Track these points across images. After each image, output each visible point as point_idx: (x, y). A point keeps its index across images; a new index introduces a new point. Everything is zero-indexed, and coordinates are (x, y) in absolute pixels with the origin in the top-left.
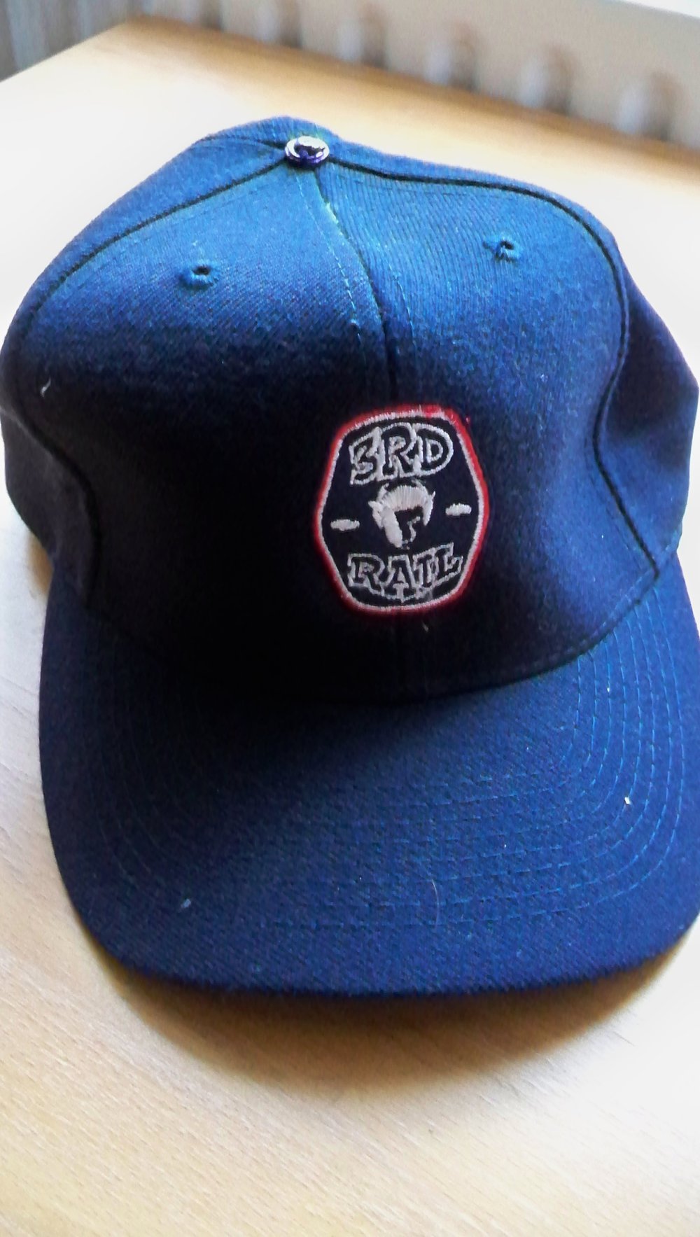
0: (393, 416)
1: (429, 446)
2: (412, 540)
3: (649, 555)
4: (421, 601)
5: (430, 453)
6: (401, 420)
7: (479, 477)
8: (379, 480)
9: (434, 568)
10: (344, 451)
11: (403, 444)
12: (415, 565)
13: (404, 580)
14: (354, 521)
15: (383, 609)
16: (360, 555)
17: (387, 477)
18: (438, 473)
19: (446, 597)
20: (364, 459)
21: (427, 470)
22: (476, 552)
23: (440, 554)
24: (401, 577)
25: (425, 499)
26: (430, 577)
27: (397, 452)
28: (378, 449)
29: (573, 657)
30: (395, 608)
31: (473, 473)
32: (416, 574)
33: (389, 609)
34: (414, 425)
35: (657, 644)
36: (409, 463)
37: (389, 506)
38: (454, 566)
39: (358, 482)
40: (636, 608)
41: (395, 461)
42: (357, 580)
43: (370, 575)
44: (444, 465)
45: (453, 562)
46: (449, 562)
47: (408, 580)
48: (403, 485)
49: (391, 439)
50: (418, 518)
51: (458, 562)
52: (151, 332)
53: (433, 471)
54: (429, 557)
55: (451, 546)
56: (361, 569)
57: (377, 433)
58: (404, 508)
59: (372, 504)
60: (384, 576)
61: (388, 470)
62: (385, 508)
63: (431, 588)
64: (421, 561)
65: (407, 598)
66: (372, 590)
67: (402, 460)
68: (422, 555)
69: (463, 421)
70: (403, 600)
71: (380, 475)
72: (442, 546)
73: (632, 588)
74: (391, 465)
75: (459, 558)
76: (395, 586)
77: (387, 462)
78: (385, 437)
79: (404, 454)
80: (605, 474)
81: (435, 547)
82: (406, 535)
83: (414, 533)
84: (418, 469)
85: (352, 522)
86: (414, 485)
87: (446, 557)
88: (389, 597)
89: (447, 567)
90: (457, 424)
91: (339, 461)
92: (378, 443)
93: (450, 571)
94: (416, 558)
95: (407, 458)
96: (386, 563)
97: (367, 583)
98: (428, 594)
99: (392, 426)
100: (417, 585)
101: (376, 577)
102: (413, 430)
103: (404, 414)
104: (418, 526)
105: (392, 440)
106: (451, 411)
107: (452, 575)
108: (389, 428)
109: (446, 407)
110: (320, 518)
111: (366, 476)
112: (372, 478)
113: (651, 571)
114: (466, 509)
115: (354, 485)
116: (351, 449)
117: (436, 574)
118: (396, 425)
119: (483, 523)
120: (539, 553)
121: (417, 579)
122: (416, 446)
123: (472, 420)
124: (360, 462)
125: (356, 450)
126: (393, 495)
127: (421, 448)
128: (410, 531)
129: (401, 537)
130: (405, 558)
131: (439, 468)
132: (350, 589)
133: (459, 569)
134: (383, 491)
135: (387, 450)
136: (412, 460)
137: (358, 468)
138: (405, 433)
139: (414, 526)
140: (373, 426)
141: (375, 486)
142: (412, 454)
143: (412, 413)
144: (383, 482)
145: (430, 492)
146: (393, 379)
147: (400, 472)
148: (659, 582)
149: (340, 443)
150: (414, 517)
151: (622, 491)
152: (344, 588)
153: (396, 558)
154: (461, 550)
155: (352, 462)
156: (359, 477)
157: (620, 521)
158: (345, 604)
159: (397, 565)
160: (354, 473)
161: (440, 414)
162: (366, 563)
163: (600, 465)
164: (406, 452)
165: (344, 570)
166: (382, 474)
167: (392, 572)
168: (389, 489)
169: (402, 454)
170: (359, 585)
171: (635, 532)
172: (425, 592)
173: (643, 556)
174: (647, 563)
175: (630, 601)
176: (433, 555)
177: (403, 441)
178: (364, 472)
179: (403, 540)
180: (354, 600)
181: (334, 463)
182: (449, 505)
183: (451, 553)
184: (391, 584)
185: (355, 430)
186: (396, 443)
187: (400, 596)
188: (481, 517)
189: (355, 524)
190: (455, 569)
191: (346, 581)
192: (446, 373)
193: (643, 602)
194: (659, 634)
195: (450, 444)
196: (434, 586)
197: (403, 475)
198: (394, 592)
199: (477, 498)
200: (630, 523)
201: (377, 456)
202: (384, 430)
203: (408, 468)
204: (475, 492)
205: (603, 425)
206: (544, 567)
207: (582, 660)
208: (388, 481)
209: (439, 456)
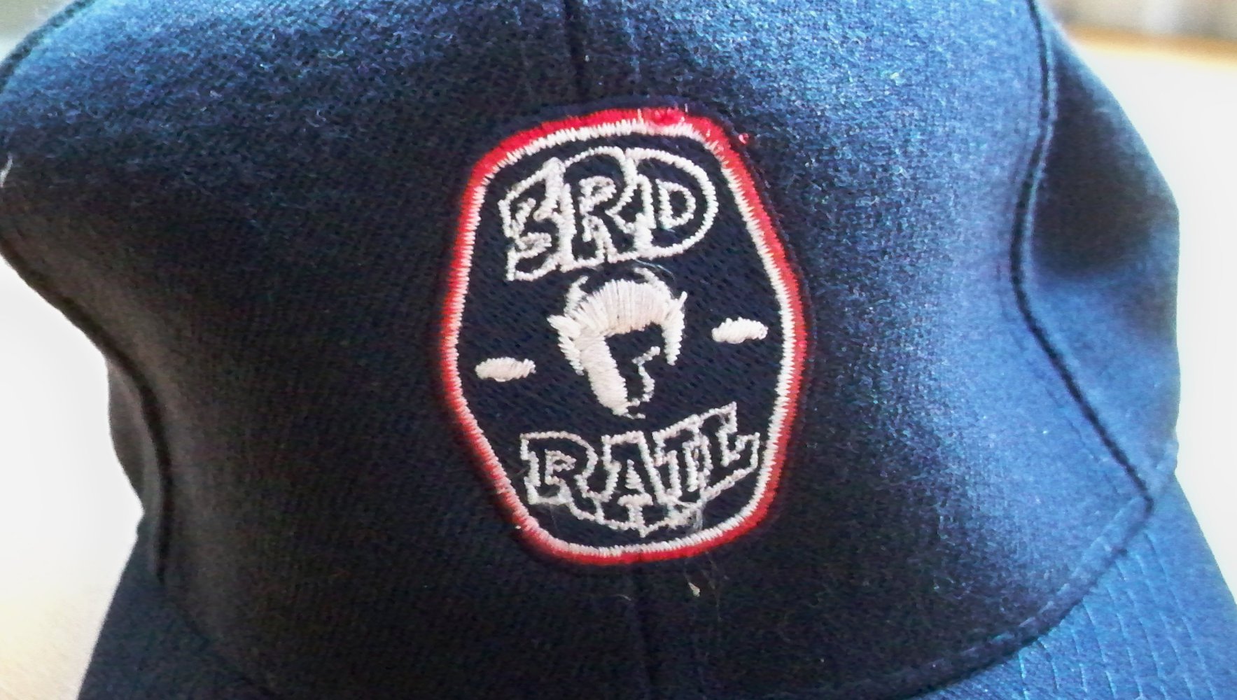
0: (585, 133)
1: (665, 198)
2: (647, 398)
3: (1131, 471)
4: (682, 532)
5: (667, 207)
6: (602, 141)
7: (776, 260)
8: (565, 269)
9: (701, 459)
10: (490, 213)
11: (608, 191)
12: (659, 453)
13: (640, 488)
14: (522, 360)
15: (604, 552)
16: (544, 435)
17: (582, 263)
18: (688, 252)
19: (731, 523)
20: (531, 226)
21: (663, 246)
22: (785, 422)
23: (711, 428)
24: (634, 480)
25: (665, 306)
26: (696, 480)
27: (599, 210)
28: (558, 203)
29: (1009, 651)
30: (631, 549)
31: (763, 251)
32: (664, 471)
33: (617, 551)
34: (629, 150)
35: (1168, 627)
36: (626, 231)
37: (593, 326)
38: (741, 453)
39: (523, 276)
40: (1119, 563)
41: (596, 228)
42: (545, 490)
43: (568, 477)
44: (700, 235)
45: (741, 444)
46: (732, 447)
47: (650, 489)
48: (617, 278)
49: (583, 182)
50: (655, 350)
51: (749, 444)
52: (158, 42)
53: (677, 249)
54: (686, 435)
55: (731, 409)
56: (550, 468)
57: (553, 171)
58: (623, 329)
59: (555, 321)
60: (598, 481)
61: (583, 248)
62: (584, 330)
63: (700, 503)
64: (672, 444)
65: (654, 527)
66: (576, 511)
67: (610, 223)
68: (672, 431)
69: (735, 146)
70: (644, 532)
71: (566, 260)
72: (712, 412)
73: (1109, 526)
74: (587, 237)
75: (750, 437)
76: (623, 500)
77: (580, 229)
78: (572, 177)
79: (612, 212)
80: (1038, 333)
81: (699, 413)
82: (634, 387)
83: (649, 383)
84: (645, 246)
85: (519, 363)
86: (640, 279)
87: (723, 435)
88: (614, 525)
89: (728, 457)
90: (721, 149)
91: (479, 232)
92: (558, 191)
93: (736, 465)
94: (660, 436)
95: (620, 221)
96: (600, 453)
97: (564, 496)
98: (692, 518)
99: (584, 155)
100: (669, 498)
101: (582, 481)
102: (629, 160)
103: (607, 129)
104: (658, 367)
105: (587, 184)
106: (706, 122)
107: (740, 473)
108: (578, 158)
109: (694, 115)
110: (453, 356)
111: (539, 261)
112: (550, 265)
113: (1137, 500)
114: (756, 330)
115: (517, 281)
116: (504, 206)
117: (707, 472)
118: (592, 152)
119: (795, 359)
120: (920, 430)
121: (667, 485)
122: (638, 193)
123: (751, 139)
124: (524, 234)
125: (514, 209)
126: (597, 299)
127: (647, 199)
128: (641, 378)
129: (624, 393)
130: (636, 437)
131: (689, 243)
132: (534, 511)
133: (754, 460)
134: (575, 293)
135: (576, 204)
136: (630, 224)
137: (522, 246)
138: (611, 168)
139: (647, 366)
140: (545, 154)
141: (558, 283)
142: (631, 212)
143: (625, 127)
144: (575, 274)
145: (676, 295)
146: (576, 51)
147: (607, 252)
148: (1154, 522)
149: (479, 195)
150: (647, 349)
151: (1072, 363)
152: (522, 510)
153: (619, 439)
154: (755, 420)
155: (508, 233)
156: (524, 265)
157: (1072, 412)
158: (523, 542)
159: (626, 453)
160: (513, 257)
161: (683, 129)
162: (559, 452)
163: (1028, 317)
164: (618, 207)
165: (518, 471)
166: (572, 257)
167: (614, 469)
168: (589, 289)
169: (609, 213)
170: (551, 501)
171: (1102, 431)
172: (687, 513)
173: (1121, 473)
174: (1129, 487)
175: (1108, 548)
176: (696, 431)
177: (608, 184)
178: (533, 253)
179: (629, 398)
180: (544, 534)
181: (470, 238)
182: (718, 322)
183: (732, 427)
184: (615, 497)
185: (508, 166)
186: (596, 189)
187: (636, 521)
188: (789, 346)
189: (526, 367)
190: (744, 462)
191: (522, 492)
192: (690, 46)
193: (1131, 554)
194: (1169, 610)
195: (709, 190)
196: (706, 500)
197: (613, 257)
198: (623, 514)
199: (776, 306)
200: (1091, 416)
201: (556, 218)
202: (568, 163)
203: (624, 242)
204: (771, 292)
205: (1026, 247)
206: (935, 461)
207: (1027, 656)
208: (584, 271)
209: (687, 216)
